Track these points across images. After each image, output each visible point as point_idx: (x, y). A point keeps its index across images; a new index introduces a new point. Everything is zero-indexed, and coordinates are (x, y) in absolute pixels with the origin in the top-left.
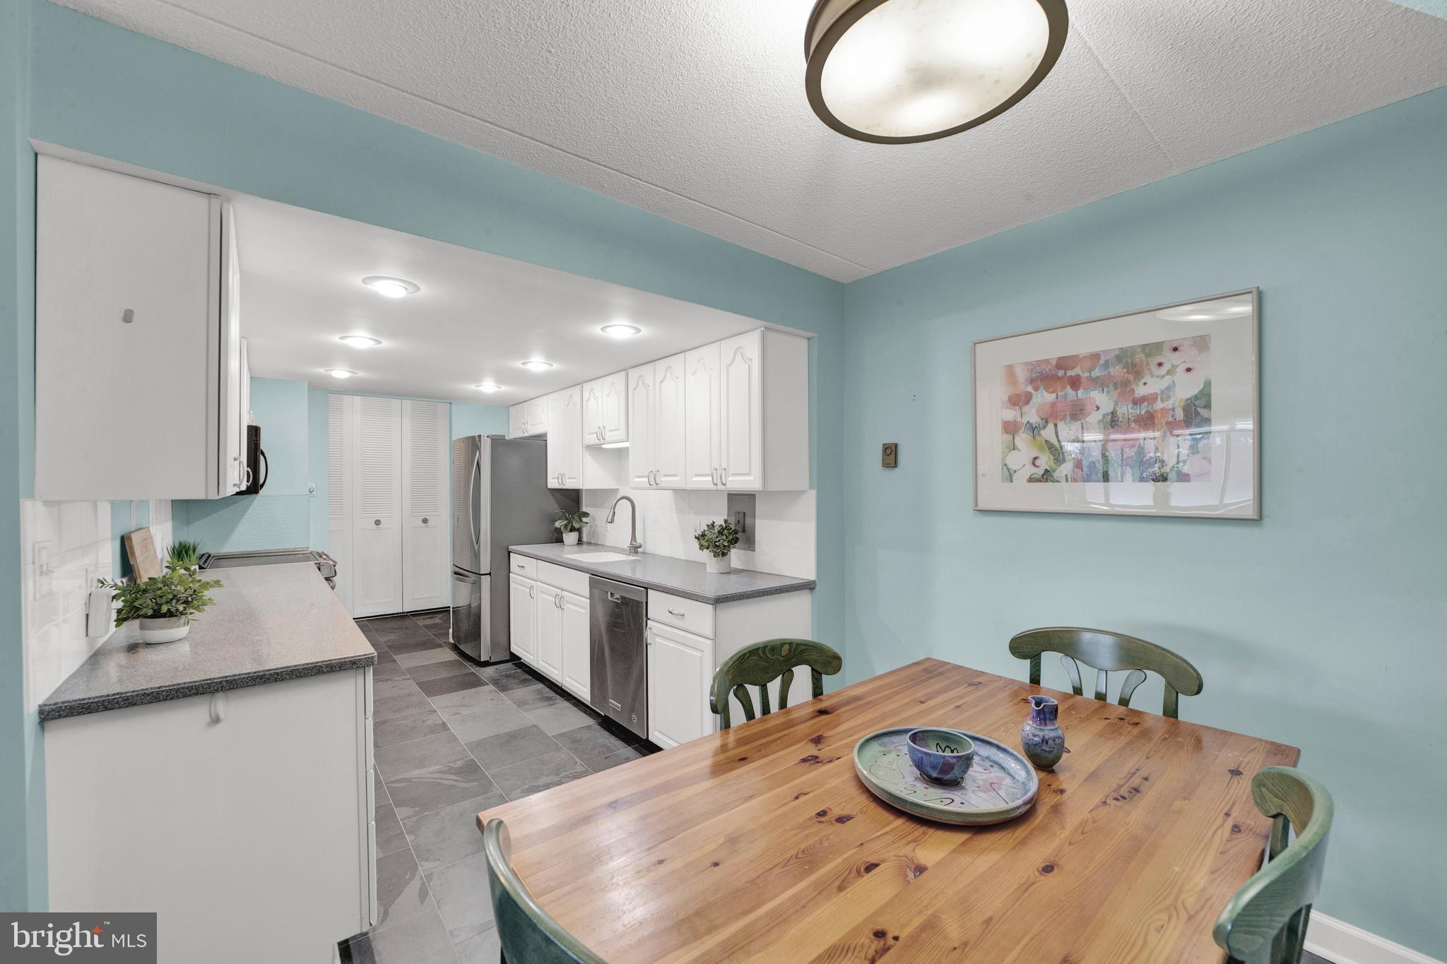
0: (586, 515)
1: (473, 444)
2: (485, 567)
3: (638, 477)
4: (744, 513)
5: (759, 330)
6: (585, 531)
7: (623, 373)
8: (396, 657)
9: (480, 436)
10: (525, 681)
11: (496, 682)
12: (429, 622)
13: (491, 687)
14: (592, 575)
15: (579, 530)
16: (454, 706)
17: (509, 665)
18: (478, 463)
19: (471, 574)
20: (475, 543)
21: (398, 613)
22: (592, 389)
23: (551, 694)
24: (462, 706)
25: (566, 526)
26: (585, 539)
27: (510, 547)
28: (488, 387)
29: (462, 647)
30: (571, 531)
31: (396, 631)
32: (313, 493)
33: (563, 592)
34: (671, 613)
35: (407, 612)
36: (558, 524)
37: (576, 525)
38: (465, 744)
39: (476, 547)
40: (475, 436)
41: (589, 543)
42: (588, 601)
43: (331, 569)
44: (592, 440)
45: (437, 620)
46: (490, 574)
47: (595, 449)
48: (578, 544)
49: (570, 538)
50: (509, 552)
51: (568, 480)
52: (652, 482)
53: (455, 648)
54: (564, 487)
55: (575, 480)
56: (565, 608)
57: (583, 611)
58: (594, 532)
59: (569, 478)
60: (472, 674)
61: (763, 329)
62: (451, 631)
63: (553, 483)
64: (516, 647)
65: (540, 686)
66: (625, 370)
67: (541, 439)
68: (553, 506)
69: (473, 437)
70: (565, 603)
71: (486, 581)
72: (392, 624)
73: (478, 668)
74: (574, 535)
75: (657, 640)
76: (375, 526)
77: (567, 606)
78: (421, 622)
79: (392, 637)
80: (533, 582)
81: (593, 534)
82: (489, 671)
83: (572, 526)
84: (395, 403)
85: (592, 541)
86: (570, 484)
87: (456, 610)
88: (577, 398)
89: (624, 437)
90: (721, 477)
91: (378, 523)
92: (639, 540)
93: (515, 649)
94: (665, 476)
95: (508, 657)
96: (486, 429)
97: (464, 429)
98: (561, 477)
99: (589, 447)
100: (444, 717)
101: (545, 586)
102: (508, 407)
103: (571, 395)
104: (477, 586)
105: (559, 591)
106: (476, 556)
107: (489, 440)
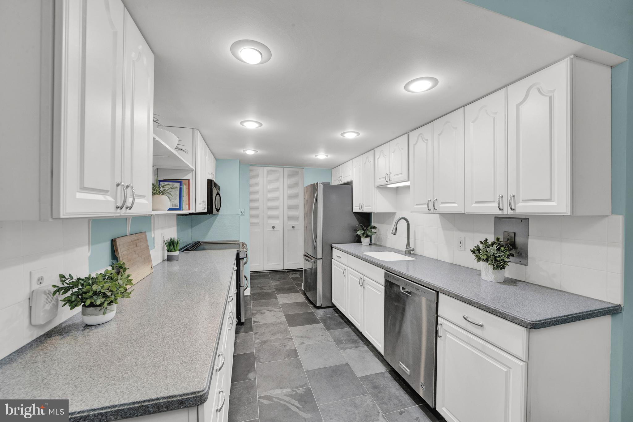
0: (374, 228)
1: (314, 187)
2: (319, 255)
3: (417, 204)
4: (515, 233)
5: (568, 59)
6: (373, 237)
7: (406, 135)
8: (278, 296)
9: (317, 183)
10: (340, 324)
11: (324, 322)
12: (294, 276)
13: (321, 325)
14: (386, 271)
15: (370, 237)
16: (302, 337)
17: (331, 309)
18: (316, 198)
19: (313, 258)
20: (314, 242)
21: (282, 270)
22: (382, 150)
23: (356, 338)
24: (306, 337)
25: (363, 234)
26: (373, 242)
27: (332, 244)
28: (322, 156)
29: (307, 294)
30: (366, 237)
31: (280, 279)
32: (243, 214)
33: (365, 277)
34: (466, 319)
35: (286, 270)
36: (359, 233)
37: (369, 234)
38: (306, 371)
39: (315, 244)
40: (315, 184)
41: (375, 244)
42: (384, 288)
43: (244, 253)
44: (382, 182)
45: (297, 275)
46: (322, 259)
47: (382, 188)
48: (370, 244)
49: (366, 241)
50: (332, 248)
51: (365, 208)
52: (431, 207)
53: (305, 294)
54: (363, 212)
55: (370, 207)
56: (366, 289)
57: (380, 294)
58: (379, 238)
59: (366, 206)
60: (312, 313)
61: (572, 56)
62: (303, 284)
63: (356, 209)
64: (335, 301)
65: (349, 329)
66: (407, 133)
67: (349, 184)
68: (355, 222)
69: (314, 184)
70: (366, 284)
71: (320, 262)
72: (278, 276)
73: (315, 309)
74: (368, 240)
75: (448, 335)
76: (272, 229)
77: (367, 286)
78: (291, 276)
79: (278, 283)
80: (346, 267)
81: (379, 239)
82: (321, 312)
83: (367, 234)
84: (280, 169)
85: (378, 243)
86: (366, 210)
87: (306, 271)
88: (371, 159)
89: (406, 179)
90: (510, 204)
91: (273, 227)
92: (412, 246)
93: (334, 301)
94: (442, 203)
95: (331, 305)
96: (320, 180)
97: (309, 181)
98: (361, 205)
99: (379, 187)
100: (296, 344)
101: (352, 270)
102: (331, 170)
103: (367, 157)
104: (315, 263)
105: (362, 276)
106: (315, 248)
107: (322, 185)
